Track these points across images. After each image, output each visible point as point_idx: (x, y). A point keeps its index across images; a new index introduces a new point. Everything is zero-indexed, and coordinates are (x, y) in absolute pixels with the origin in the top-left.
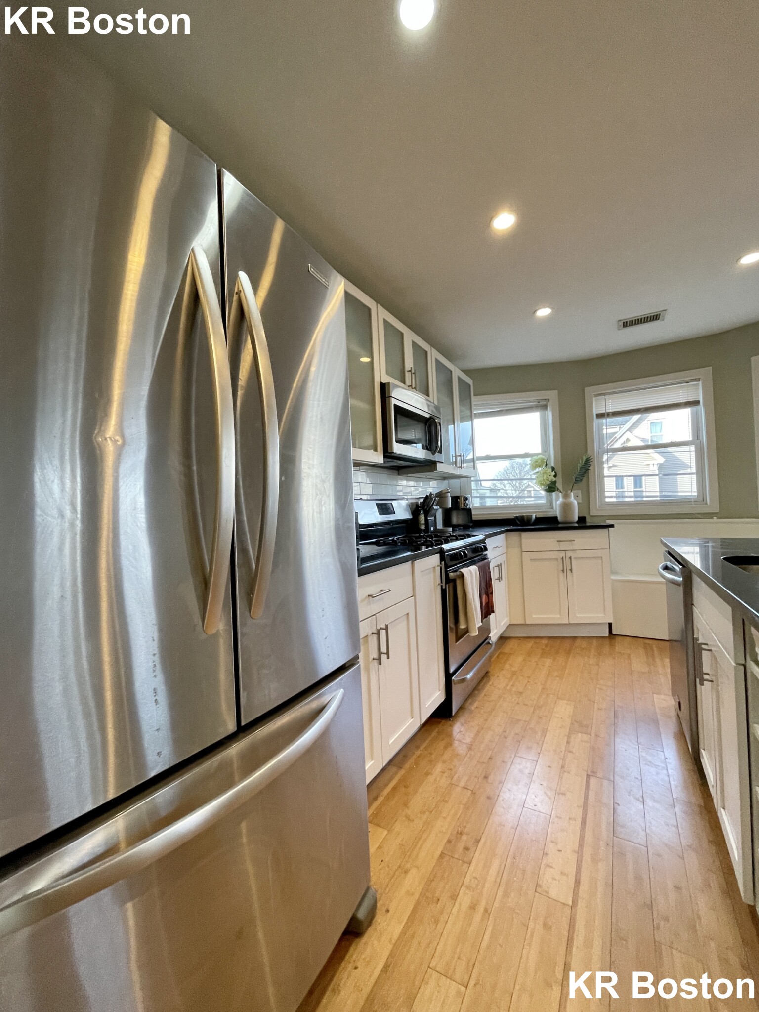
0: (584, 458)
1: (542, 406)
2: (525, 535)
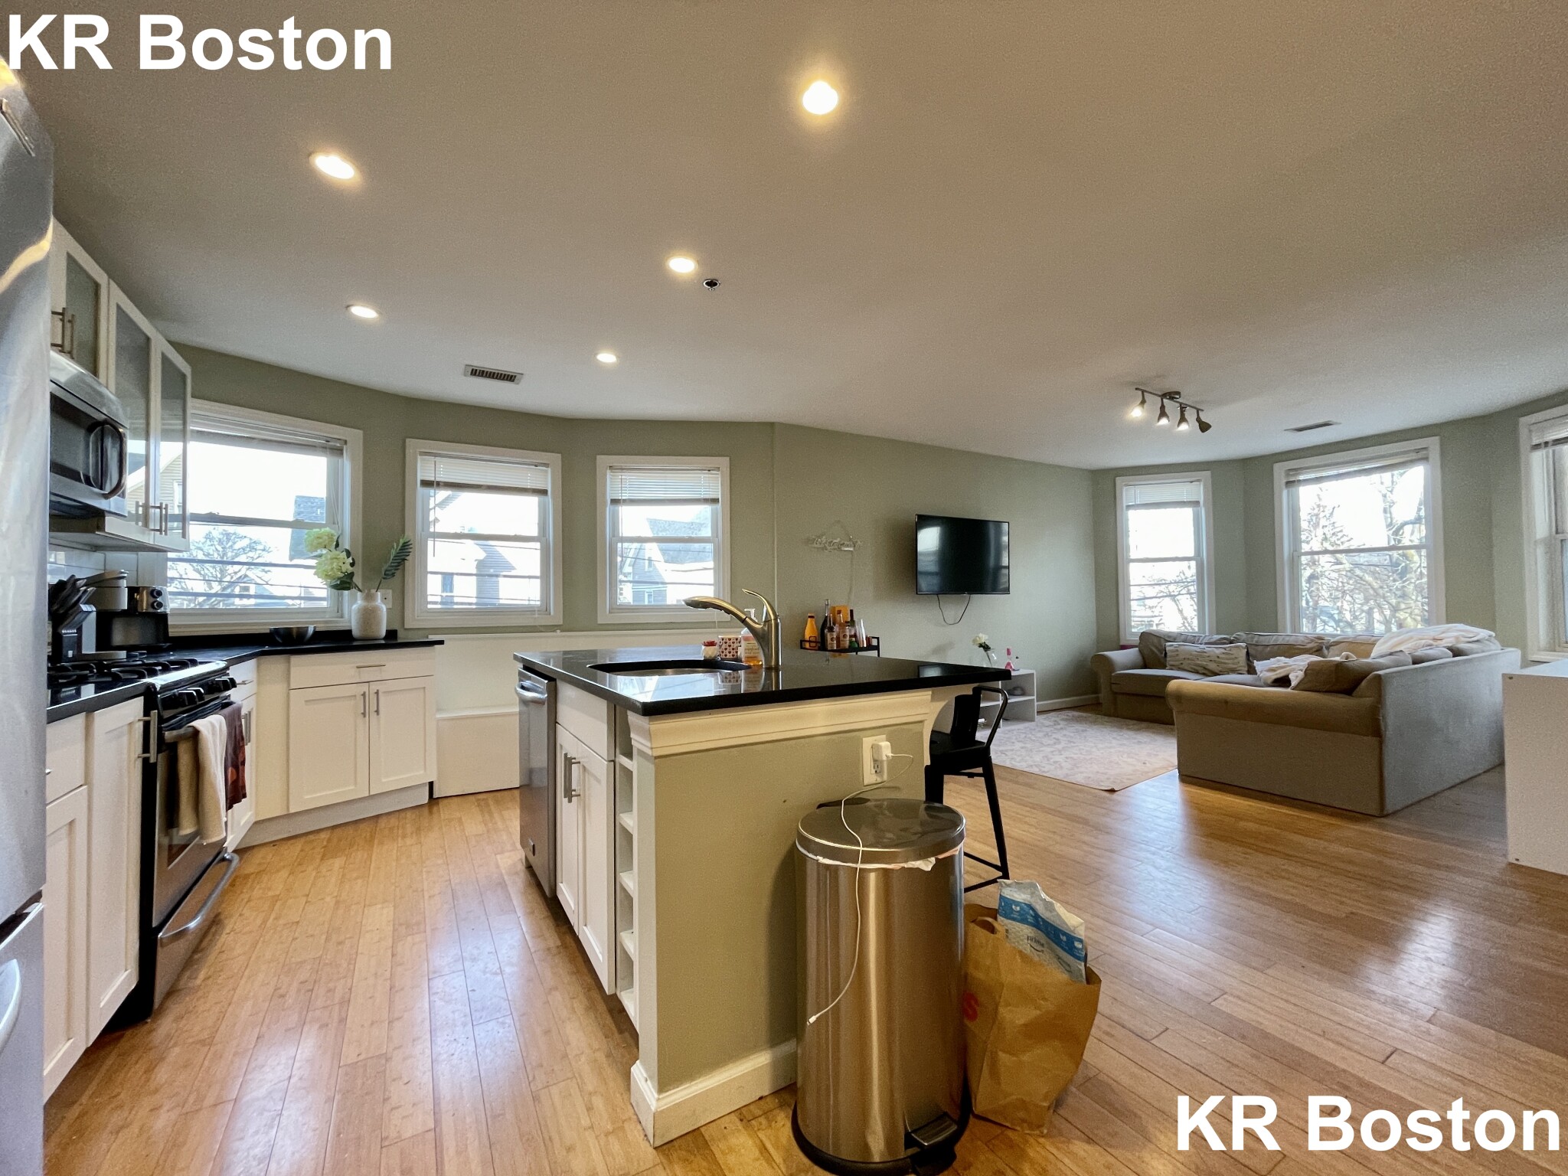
2: (295, 659)
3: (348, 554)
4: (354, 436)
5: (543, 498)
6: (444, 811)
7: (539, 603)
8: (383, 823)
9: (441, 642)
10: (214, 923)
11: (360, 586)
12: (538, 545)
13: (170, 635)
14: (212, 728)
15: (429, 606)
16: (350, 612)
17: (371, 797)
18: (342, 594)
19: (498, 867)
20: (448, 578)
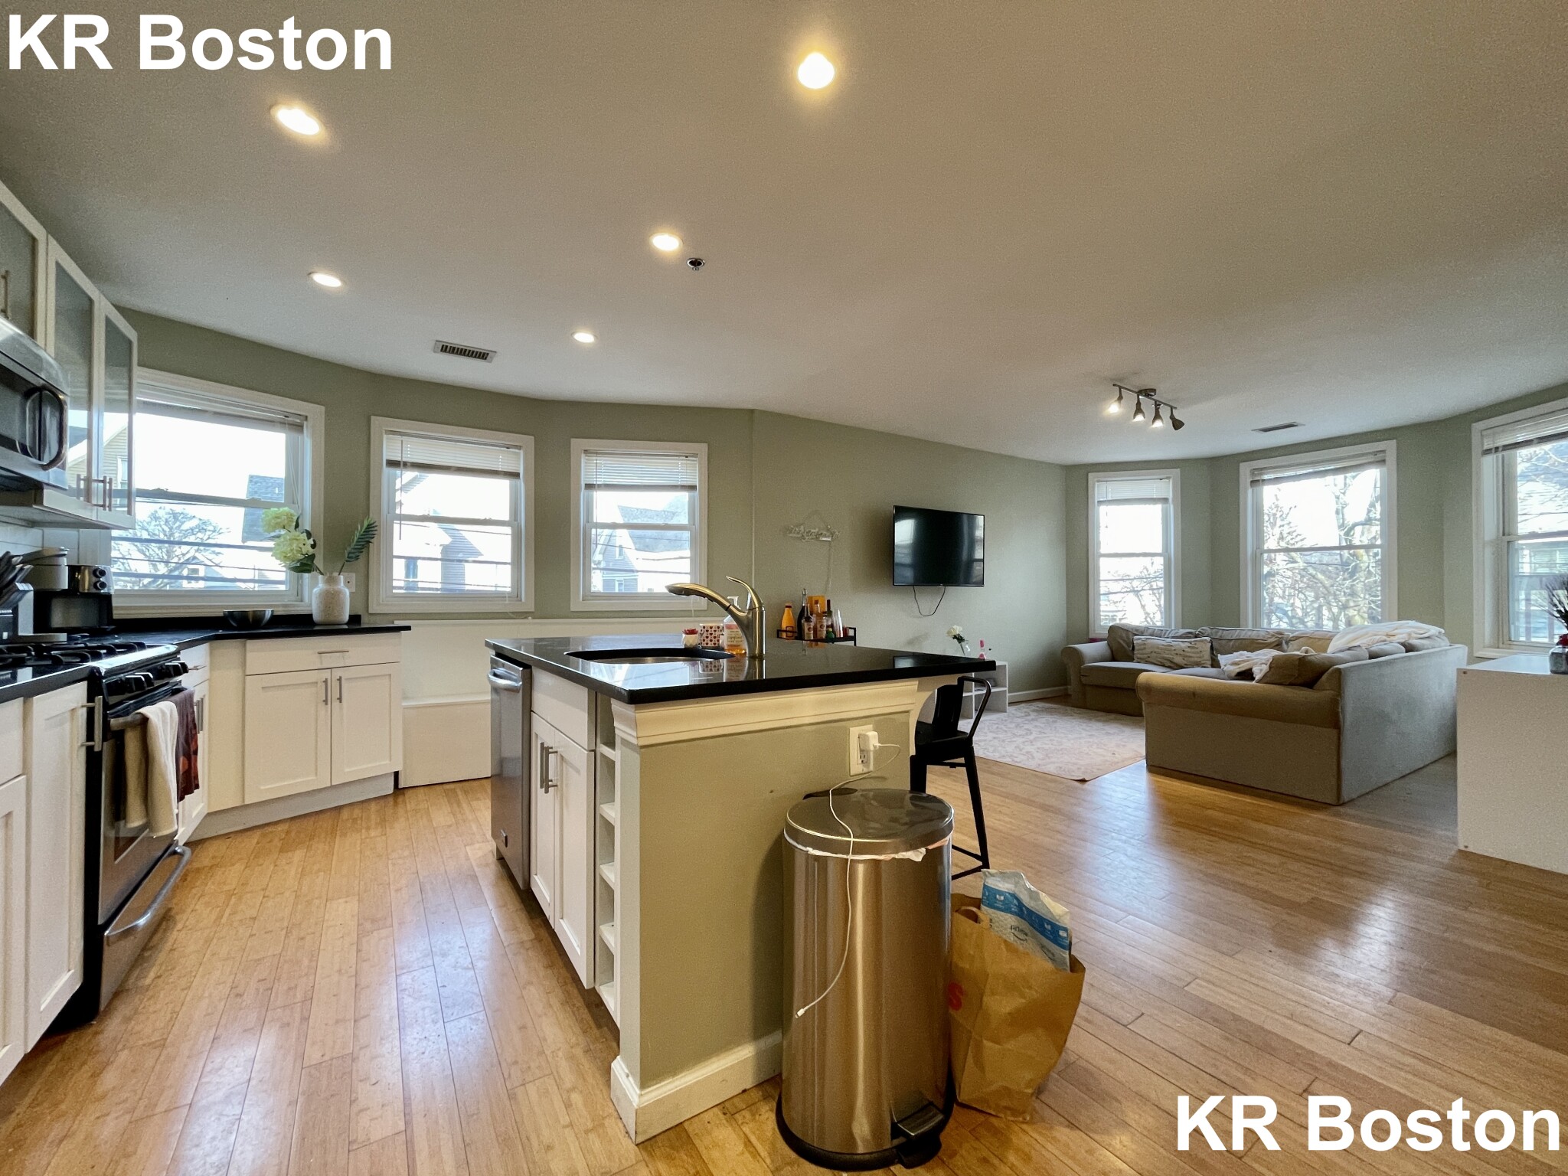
0: (366, 524)
1: (293, 424)
2: (251, 644)
3: (309, 535)
4: (315, 412)
5: (514, 481)
6: (411, 801)
7: (509, 590)
8: (345, 814)
9: (408, 628)
10: (164, 921)
11: (321, 568)
12: (508, 530)
13: (115, 617)
14: (162, 715)
15: (394, 591)
16: (311, 594)
17: (332, 787)
18: (302, 577)
19: (467, 858)
20: (411, 563)
